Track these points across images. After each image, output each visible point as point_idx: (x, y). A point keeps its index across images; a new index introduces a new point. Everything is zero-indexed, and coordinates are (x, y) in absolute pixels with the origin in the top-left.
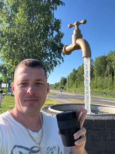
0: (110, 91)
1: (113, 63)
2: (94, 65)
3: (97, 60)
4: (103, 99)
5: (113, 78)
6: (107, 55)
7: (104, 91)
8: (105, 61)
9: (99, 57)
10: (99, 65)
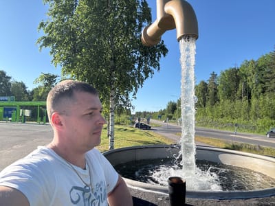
0: (245, 121)
1: (249, 78)
2: (218, 82)
3: (224, 74)
4: (233, 134)
5: (249, 101)
6: (239, 67)
7: (235, 121)
8: (236, 76)
9: (226, 71)
10: (227, 83)
